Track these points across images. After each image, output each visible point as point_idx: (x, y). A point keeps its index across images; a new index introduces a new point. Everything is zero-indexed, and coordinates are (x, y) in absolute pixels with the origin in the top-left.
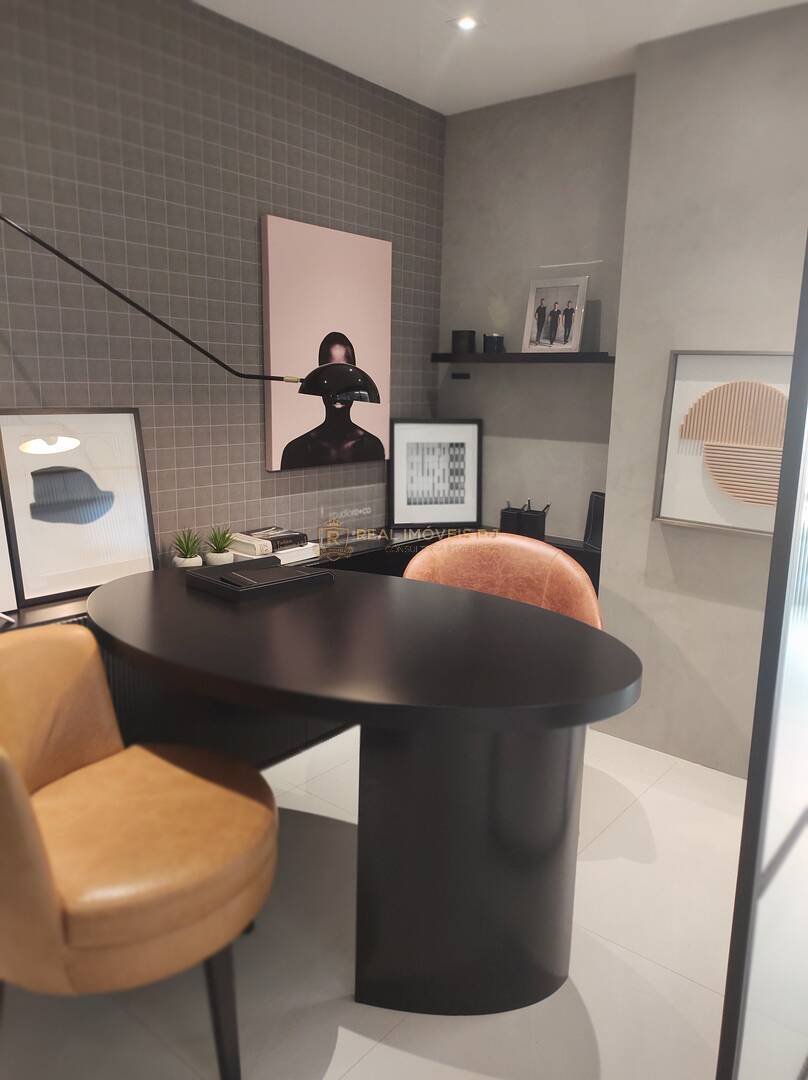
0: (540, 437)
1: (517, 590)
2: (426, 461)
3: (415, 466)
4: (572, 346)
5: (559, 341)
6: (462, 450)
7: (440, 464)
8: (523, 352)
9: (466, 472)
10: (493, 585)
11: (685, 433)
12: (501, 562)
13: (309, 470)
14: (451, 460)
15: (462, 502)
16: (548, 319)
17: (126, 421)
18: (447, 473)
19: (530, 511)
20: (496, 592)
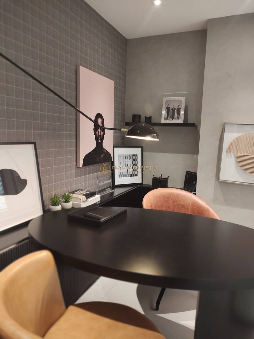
0: (165, 152)
1: (178, 209)
2: (125, 161)
3: (121, 164)
4: (181, 121)
5: (176, 119)
6: (136, 157)
7: (130, 162)
8: (162, 122)
9: (138, 165)
10: (170, 208)
11: (229, 150)
12: (172, 199)
13: (90, 166)
14: (133, 161)
15: (137, 176)
16: (171, 111)
17: (31, 147)
18: (132, 165)
19: (162, 178)
20: (171, 210)
